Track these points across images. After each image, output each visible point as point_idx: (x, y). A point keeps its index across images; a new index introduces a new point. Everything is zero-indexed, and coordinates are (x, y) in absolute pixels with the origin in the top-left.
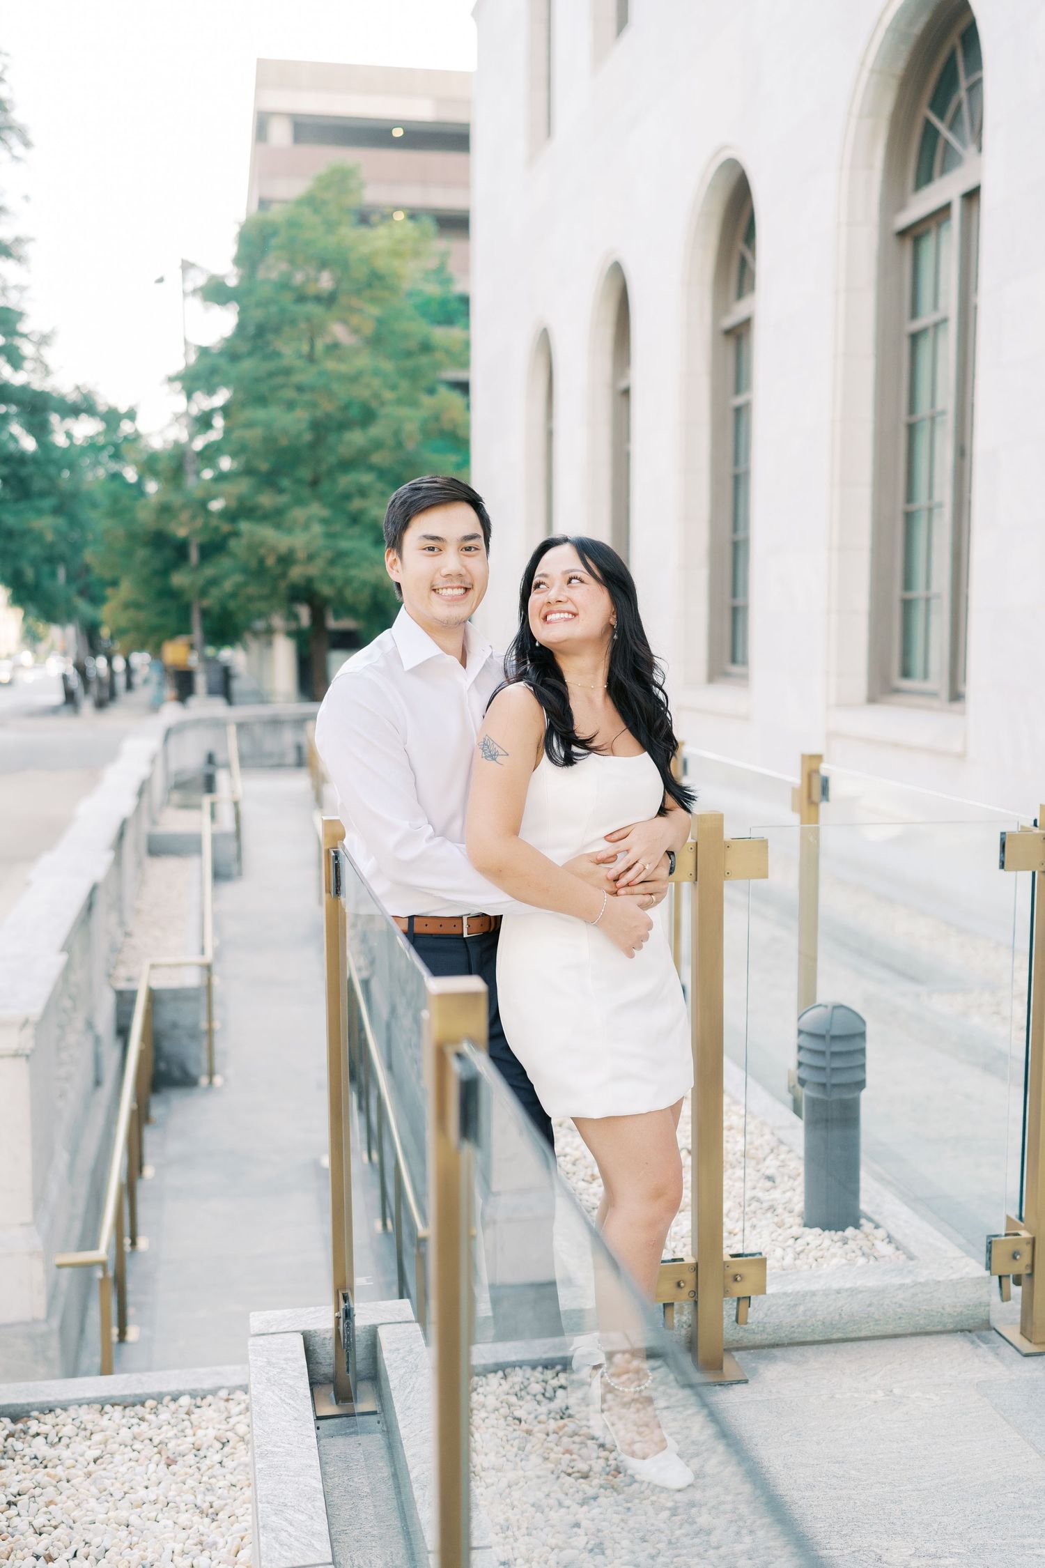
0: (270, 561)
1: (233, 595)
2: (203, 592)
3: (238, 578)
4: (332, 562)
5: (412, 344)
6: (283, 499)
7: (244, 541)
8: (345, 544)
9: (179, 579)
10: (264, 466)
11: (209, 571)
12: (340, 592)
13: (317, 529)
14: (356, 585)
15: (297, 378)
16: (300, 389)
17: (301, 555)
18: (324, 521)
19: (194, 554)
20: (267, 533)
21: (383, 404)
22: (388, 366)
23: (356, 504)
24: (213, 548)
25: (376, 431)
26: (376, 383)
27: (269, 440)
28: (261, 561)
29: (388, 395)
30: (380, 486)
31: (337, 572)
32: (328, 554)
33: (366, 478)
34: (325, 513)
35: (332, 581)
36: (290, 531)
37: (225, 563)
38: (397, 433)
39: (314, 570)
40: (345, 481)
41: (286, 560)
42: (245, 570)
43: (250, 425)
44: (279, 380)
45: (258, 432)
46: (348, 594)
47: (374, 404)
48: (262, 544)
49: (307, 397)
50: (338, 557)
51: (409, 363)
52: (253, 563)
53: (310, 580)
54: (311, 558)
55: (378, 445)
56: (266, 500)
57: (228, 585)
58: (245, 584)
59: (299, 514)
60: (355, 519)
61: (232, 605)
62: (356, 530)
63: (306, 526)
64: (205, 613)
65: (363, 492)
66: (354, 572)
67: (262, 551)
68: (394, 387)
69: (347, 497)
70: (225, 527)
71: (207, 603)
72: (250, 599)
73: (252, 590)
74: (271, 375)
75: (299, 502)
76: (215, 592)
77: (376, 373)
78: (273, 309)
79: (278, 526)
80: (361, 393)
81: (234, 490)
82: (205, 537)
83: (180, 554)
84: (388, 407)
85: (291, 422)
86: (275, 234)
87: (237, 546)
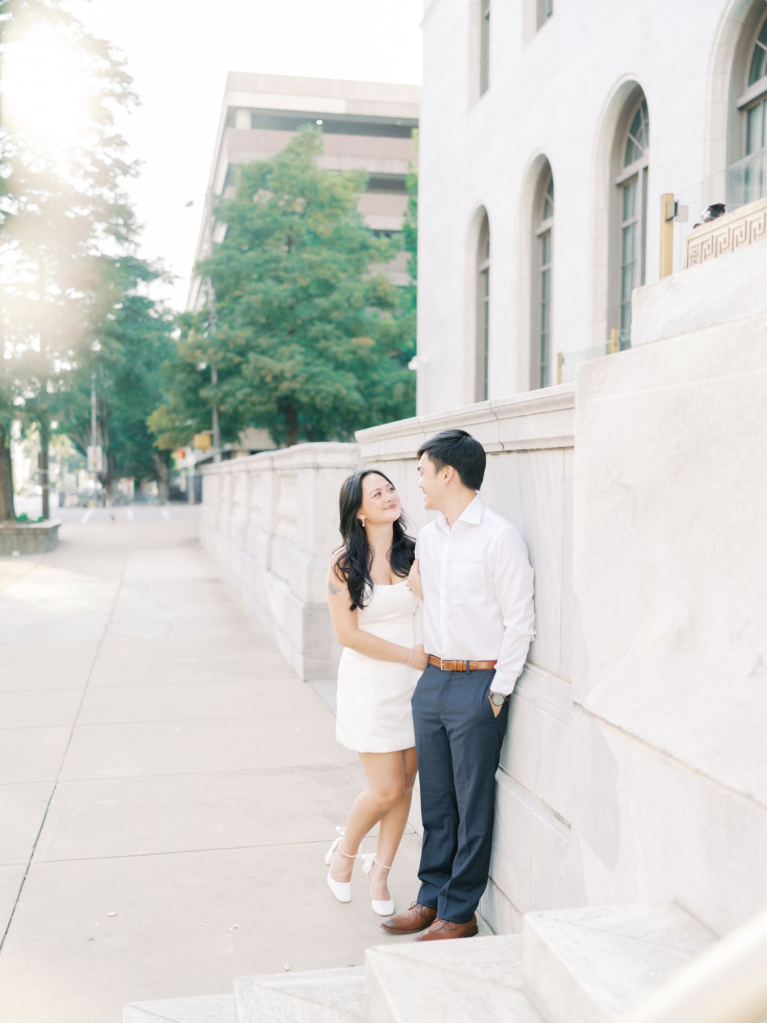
0: (269, 379)
1: (242, 402)
2: (222, 401)
3: (247, 390)
4: (307, 381)
5: (355, 245)
6: (275, 340)
7: (252, 366)
8: (315, 370)
9: (204, 393)
10: (263, 320)
11: (226, 387)
12: (313, 399)
13: (299, 358)
14: (323, 394)
15: (282, 265)
16: (286, 270)
17: (288, 375)
18: (301, 354)
19: (214, 377)
20: (265, 360)
21: (339, 280)
22: (342, 257)
23: (322, 344)
24: (229, 372)
25: (335, 296)
26: (334, 267)
27: (267, 303)
28: (262, 380)
29: (342, 275)
30: (338, 333)
31: (310, 387)
32: (305, 375)
33: (329, 328)
34: (303, 349)
35: (307, 392)
36: (279, 360)
37: (238, 381)
38: (348, 300)
39: (296, 385)
40: (315, 330)
41: (278, 378)
42: (251, 386)
43: (255, 292)
44: (273, 265)
45: (260, 297)
46: (318, 400)
47: (333, 281)
48: (261, 369)
49: (290, 276)
50: (311, 377)
51: (354, 256)
52: (256, 382)
53: (293, 391)
54: (294, 377)
55: (337, 307)
56: (264, 341)
57: (240, 395)
58: (250, 395)
59: (284, 349)
60: (321, 354)
61: (241, 408)
62: (322, 361)
63: (292, 357)
64: (221, 415)
65: (326, 337)
66: (322, 386)
67: (263, 373)
68: (344, 271)
69: (316, 340)
70: (237, 359)
71: (223, 408)
72: (253, 404)
73: (256, 398)
74: (267, 262)
75: (284, 343)
76: (230, 400)
77: (334, 261)
78: (269, 219)
79: (271, 357)
80: (325, 274)
81: (243, 334)
82: (223, 366)
83: (205, 376)
84: (345, 282)
85: (281, 292)
86: (270, 171)
87: (247, 370)
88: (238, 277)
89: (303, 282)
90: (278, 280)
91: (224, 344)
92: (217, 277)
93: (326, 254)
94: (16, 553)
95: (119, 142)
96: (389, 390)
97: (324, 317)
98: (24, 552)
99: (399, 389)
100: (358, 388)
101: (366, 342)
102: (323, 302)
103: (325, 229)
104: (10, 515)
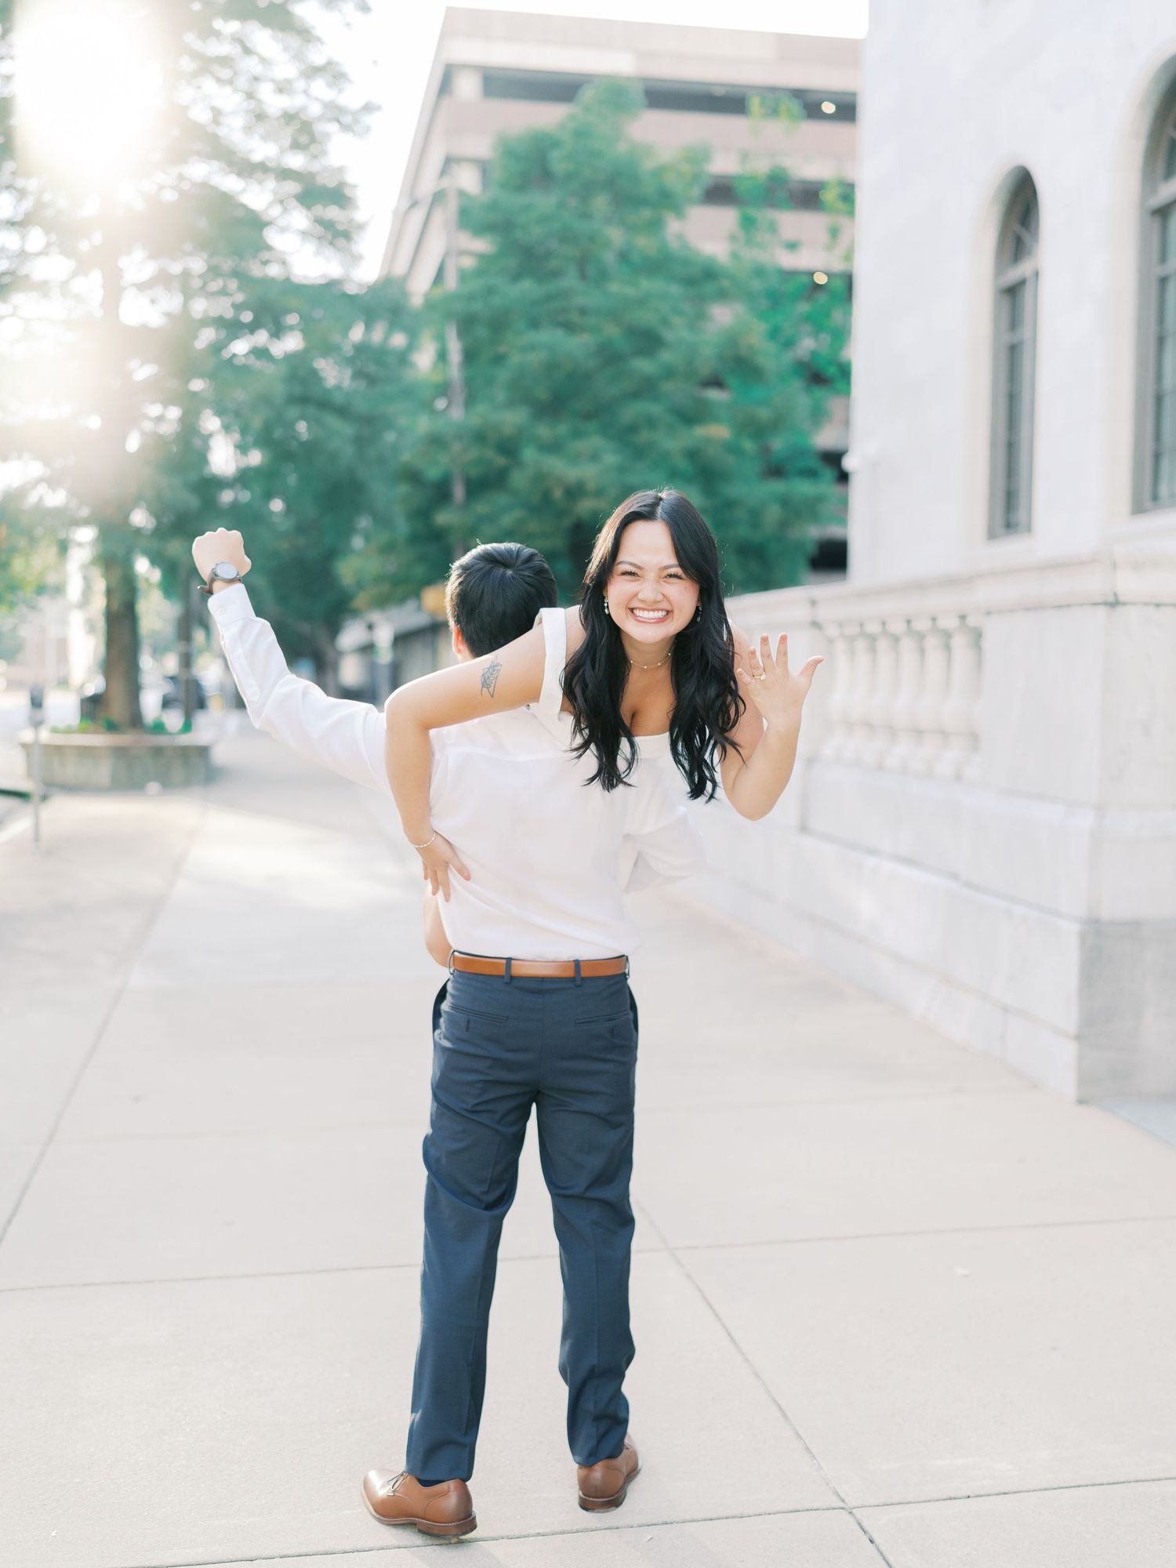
0: (558, 494)
6: (562, 430)
7: (527, 472)
9: (444, 518)
10: (544, 395)
11: (482, 507)
13: (608, 459)
15: (575, 302)
16: (583, 311)
17: (591, 486)
18: (612, 452)
19: (459, 492)
20: (552, 462)
21: (670, 329)
22: (675, 289)
23: (644, 436)
24: (486, 483)
25: (666, 356)
26: (663, 307)
27: (551, 366)
28: (546, 497)
29: (674, 320)
30: (669, 419)
32: (615, 489)
34: (613, 445)
36: (576, 461)
37: (501, 499)
39: (599, 506)
40: (631, 412)
41: (574, 493)
42: (526, 506)
43: (532, 347)
44: (560, 304)
45: (540, 356)
47: (660, 330)
48: (544, 477)
49: (589, 321)
52: (535, 500)
53: (596, 515)
54: (597, 492)
55: (669, 373)
56: (544, 431)
57: (506, 522)
58: (524, 521)
59: (583, 445)
60: (643, 452)
62: (642, 465)
65: (651, 423)
67: (548, 483)
68: (680, 313)
69: (633, 429)
70: (501, 461)
73: (533, 527)
74: (549, 298)
75: (577, 434)
77: (663, 298)
78: (555, 224)
79: (561, 456)
80: (645, 318)
81: (513, 418)
82: (474, 472)
83: (441, 493)
84: (678, 332)
85: (576, 346)
86: (556, 144)
87: (519, 479)
88: (499, 324)
89: (612, 331)
90: (570, 327)
91: (480, 437)
92: (466, 324)
93: (648, 285)
94: (153, 787)
95: (333, 73)
96: (755, 517)
97: (647, 388)
98: (167, 784)
99: (773, 513)
101: (719, 431)
102: (643, 366)
104: (135, 720)
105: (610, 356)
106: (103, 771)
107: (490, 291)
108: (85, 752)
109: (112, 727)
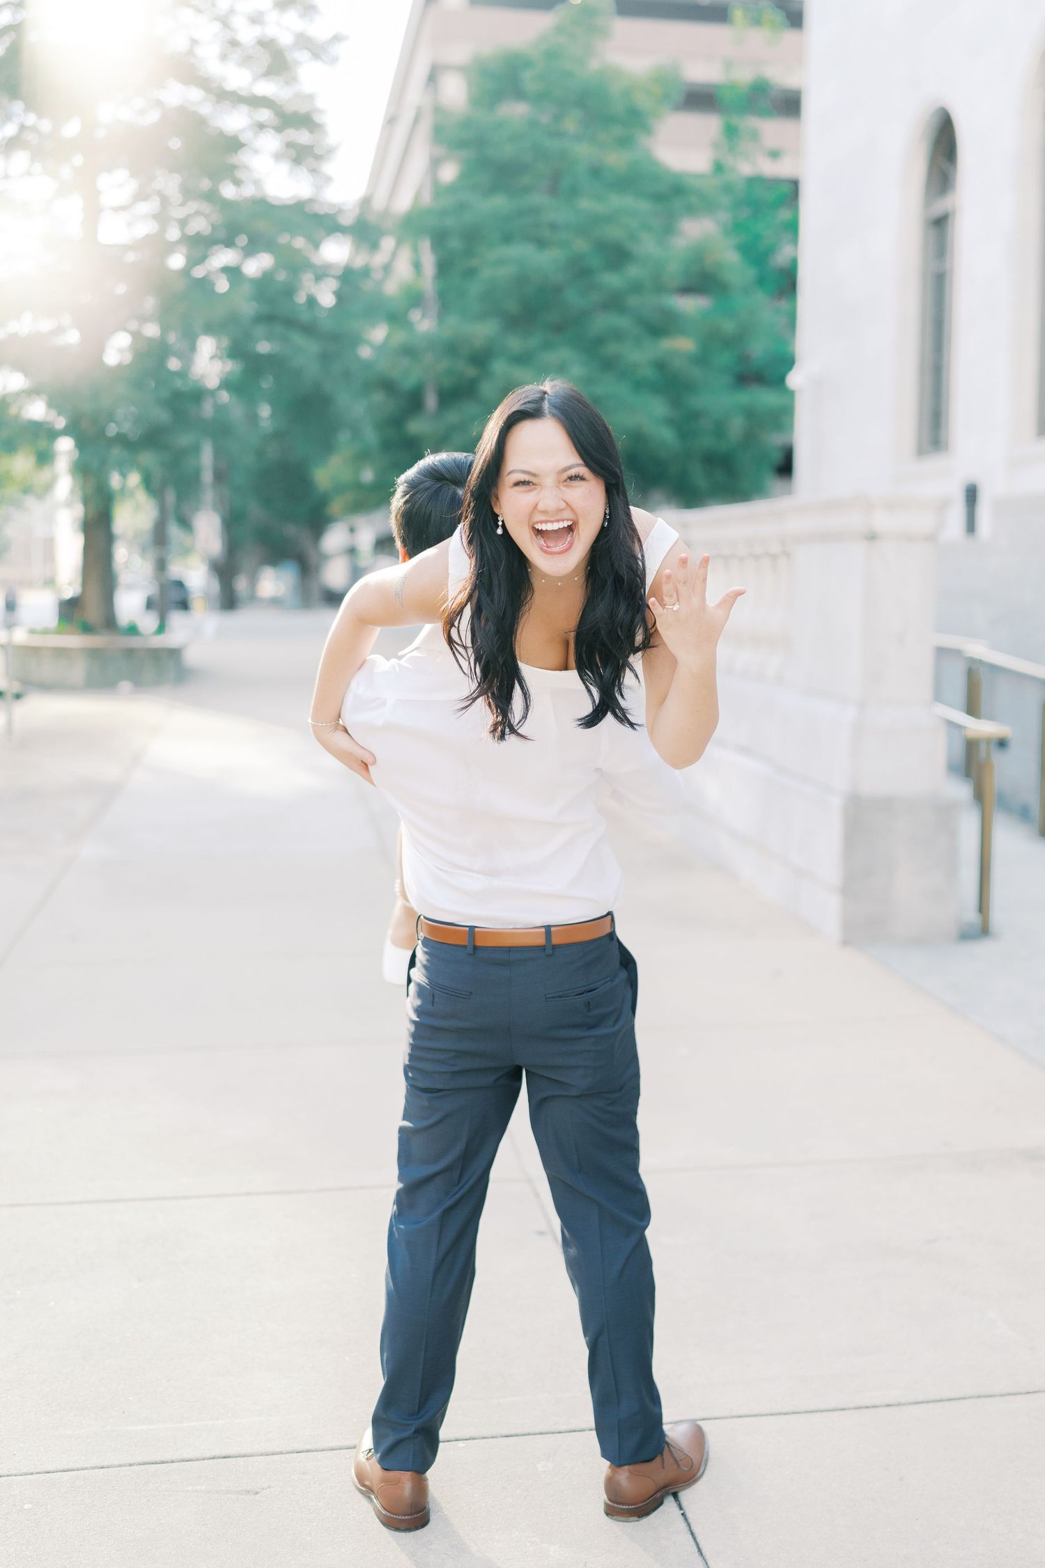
5: (661, 189)
6: (532, 342)
7: (497, 383)
9: (416, 426)
10: (515, 307)
11: (453, 417)
13: (577, 371)
15: (546, 218)
16: (554, 227)
19: (431, 401)
21: (639, 244)
22: (644, 206)
23: (612, 348)
24: (459, 392)
25: (632, 271)
26: (632, 223)
27: (521, 280)
29: (643, 236)
30: (635, 330)
33: (623, 322)
34: (581, 357)
37: (471, 409)
43: (503, 262)
44: (531, 219)
45: (510, 270)
47: (631, 245)
49: (561, 236)
55: (637, 288)
56: (514, 343)
59: (550, 357)
60: (610, 364)
62: (610, 376)
65: (618, 335)
68: (648, 229)
69: (600, 341)
70: (471, 372)
74: (522, 213)
75: (547, 346)
77: (634, 214)
78: (526, 144)
80: (613, 233)
81: (483, 331)
82: (447, 382)
83: (414, 402)
84: (648, 246)
85: (546, 261)
86: (528, 64)
87: (491, 388)
88: (473, 237)
89: (581, 245)
90: (541, 243)
91: (451, 348)
92: (440, 238)
93: (617, 201)
94: (125, 687)
96: (719, 430)
97: (615, 303)
98: (139, 684)
99: (737, 426)
100: (670, 422)
101: (683, 345)
102: (612, 280)
103: (616, 160)
104: (110, 622)
105: (580, 271)
106: (78, 670)
107: (462, 207)
108: (60, 652)
109: (87, 629)
